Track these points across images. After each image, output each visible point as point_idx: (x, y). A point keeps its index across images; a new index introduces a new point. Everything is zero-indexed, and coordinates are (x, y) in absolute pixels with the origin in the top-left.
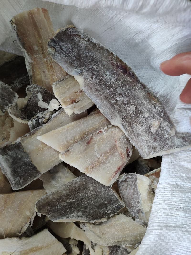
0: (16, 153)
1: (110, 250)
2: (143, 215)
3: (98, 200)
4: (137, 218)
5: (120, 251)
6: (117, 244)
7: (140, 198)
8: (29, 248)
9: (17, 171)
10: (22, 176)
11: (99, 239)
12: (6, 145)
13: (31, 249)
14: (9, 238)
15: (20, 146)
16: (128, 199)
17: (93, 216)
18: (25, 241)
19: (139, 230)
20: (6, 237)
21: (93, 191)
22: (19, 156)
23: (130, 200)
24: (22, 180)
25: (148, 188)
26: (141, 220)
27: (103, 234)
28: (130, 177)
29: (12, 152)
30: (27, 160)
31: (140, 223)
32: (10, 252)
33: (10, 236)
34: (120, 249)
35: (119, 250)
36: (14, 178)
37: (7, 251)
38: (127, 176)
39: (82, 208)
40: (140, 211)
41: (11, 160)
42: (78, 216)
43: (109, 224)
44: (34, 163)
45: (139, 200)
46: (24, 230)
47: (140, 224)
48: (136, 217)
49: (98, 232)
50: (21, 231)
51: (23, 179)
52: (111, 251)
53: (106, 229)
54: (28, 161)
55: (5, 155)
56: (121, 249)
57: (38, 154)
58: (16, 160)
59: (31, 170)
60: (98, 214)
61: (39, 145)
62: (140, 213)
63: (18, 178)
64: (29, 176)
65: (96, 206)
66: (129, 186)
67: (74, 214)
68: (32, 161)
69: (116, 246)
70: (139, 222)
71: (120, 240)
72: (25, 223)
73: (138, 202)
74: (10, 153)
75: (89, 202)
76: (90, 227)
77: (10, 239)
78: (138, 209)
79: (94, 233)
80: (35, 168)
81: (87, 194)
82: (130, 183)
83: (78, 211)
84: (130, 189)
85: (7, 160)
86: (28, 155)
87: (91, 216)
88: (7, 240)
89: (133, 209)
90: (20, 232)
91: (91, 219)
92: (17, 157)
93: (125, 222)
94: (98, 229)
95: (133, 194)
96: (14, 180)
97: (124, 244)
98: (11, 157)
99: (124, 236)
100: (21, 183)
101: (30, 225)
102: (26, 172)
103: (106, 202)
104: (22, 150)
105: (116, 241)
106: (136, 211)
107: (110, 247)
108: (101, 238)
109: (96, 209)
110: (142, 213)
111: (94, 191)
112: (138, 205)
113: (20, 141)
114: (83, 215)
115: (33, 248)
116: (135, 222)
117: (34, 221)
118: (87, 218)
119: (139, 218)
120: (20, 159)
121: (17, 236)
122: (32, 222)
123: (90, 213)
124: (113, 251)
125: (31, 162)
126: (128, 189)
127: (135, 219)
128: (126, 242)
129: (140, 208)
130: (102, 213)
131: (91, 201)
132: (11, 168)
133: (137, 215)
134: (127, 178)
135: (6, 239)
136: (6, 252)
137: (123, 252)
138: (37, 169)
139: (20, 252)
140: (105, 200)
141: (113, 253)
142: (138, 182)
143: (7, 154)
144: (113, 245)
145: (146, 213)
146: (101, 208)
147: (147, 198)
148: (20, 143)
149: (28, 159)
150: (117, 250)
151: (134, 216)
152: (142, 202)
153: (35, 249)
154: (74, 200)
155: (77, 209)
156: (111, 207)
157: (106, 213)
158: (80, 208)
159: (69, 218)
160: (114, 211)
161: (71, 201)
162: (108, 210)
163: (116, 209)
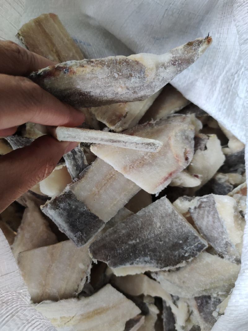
0: (69, 204)
1: (197, 303)
2: (232, 249)
3: (169, 239)
4: (226, 254)
5: (212, 303)
6: (205, 294)
7: (225, 226)
8: (92, 309)
9: (76, 225)
10: (83, 229)
11: (180, 290)
12: (55, 198)
13: (94, 311)
14: (65, 300)
15: (71, 194)
16: (208, 230)
17: (165, 261)
18: (84, 301)
19: (232, 270)
20: (61, 299)
21: (161, 228)
22: (74, 207)
23: (211, 231)
24: (85, 235)
25: (233, 211)
26: (231, 256)
27: (184, 282)
28: (205, 200)
29: (63, 204)
30: (84, 210)
31: (231, 260)
32: (70, 317)
33: (66, 296)
34: (211, 300)
35: (209, 302)
36: (75, 234)
37: (65, 315)
38: (201, 200)
39: (149, 251)
40: (227, 244)
41: (65, 214)
42: (145, 261)
43: (188, 268)
44: (93, 211)
45: (224, 230)
46: (81, 288)
47: (232, 262)
48: (224, 254)
49: (177, 281)
50: (77, 289)
51: (84, 233)
52: (199, 304)
53: (187, 275)
54: (86, 210)
55: (57, 209)
56: (213, 299)
57: (95, 200)
58: (71, 212)
59: (91, 220)
60: (172, 258)
61: (94, 189)
62: (229, 247)
63: (79, 233)
64: (91, 228)
65: (167, 248)
66: (206, 213)
67: (140, 259)
68: (89, 210)
69: (205, 297)
70: (229, 259)
71: (208, 287)
72: (81, 279)
73: (223, 233)
74: (62, 205)
75: (158, 242)
76: (164, 275)
77: (67, 300)
78: (224, 242)
79: (171, 282)
80: (95, 217)
82: (207, 208)
83: (145, 255)
84: (208, 217)
85: (60, 215)
86: (83, 203)
87: (163, 261)
88: (63, 302)
89: (217, 243)
90: (76, 291)
91: (163, 265)
92: (71, 208)
93: (210, 262)
94: (175, 277)
95: (214, 222)
96: (75, 236)
97: (214, 292)
98: (64, 209)
99: (213, 281)
100: (84, 238)
101: (87, 280)
102: (86, 224)
103: (181, 242)
104: (75, 199)
105: (203, 289)
106: (222, 245)
107: (196, 299)
108: (181, 287)
109: (169, 251)
110: (231, 246)
111: (163, 228)
112: (224, 237)
113: (70, 188)
114: (152, 260)
115: (96, 310)
116: (224, 260)
117: (91, 275)
118: (158, 263)
119: (229, 254)
120: (75, 210)
121: (74, 297)
122: (89, 277)
123: (160, 256)
124: (202, 303)
125: (89, 212)
126: (206, 217)
127: (223, 255)
128: (217, 289)
129: (227, 240)
130: (177, 256)
131: (161, 241)
132: (68, 222)
133: (224, 249)
134: (202, 202)
135: (61, 301)
136: (65, 317)
137: (215, 303)
138: (98, 218)
139: (82, 315)
140: (179, 239)
141: (202, 306)
142: (217, 205)
143: (59, 207)
144: (200, 295)
145: (237, 245)
146: (175, 250)
147: (233, 225)
148: (70, 192)
149: (84, 208)
150: (207, 302)
151: (221, 252)
152: (228, 231)
153: (99, 311)
154: (138, 241)
155: (143, 253)
156: (188, 248)
157: (183, 256)
158: (147, 250)
159: (134, 264)
160: (193, 253)
161: (134, 241)
162: (185, 251)
163: (197, 250)
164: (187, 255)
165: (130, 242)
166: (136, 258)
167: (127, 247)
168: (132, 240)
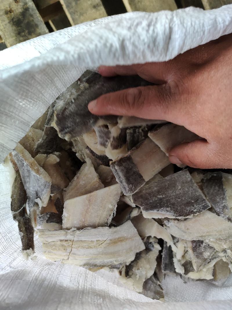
2: (227, 210)
4: (222, 214)
5: (203, 246)
6: (201, 239)
7: (226, 195)
8: (117, 237)
10: (133, 183)
11: (184, 234)
15: (130, 158)
17: (180, 213)
21: (181, 190)
22: (130, 167)
24: (133, 187)
26: (225, 215)
27: (188, 229)
28: (215, 175)
34: (203, 244)
35: (201, 245)
36: (128, 185)
38: (212, 174)
40: (225, 207)
42: (167, 210)
43: (193, 220)
44: (141, 173)
45: (225, 197)
47: (225, 219)
49: (183, 227)
52: (194, 246)
53: (191, 224)
58: (128, 170)
60: (184, 211)
62: (225, 209)
64: (138, 184)
65: (183, 204)
67: (164, 208)
70: (223, 217)
71: (204, 235)
73: (223, 199)
75: (177, 199)
78: (223, 205)
79: (178, 228)
81: (175, 193)
83: (167, 207)
86: (136, 166)
87: (178, 212)
88: (100, 229)
89: (218, 205)
91: (178, 215)
94: (182, 225)
95: (219, 191)
96: (128, 187)
97: (207, 239)
99: (209, 231)
103: (193, 201)
104: (132, 162)
106: (221, 207)
107: (193, 242)
108: (185, 232)
109: (183, 206)
110: (227, 208)
112: (223, 201)
113: (130, 154)
114: (172, 210)
115: (120, 238)
116: (220, 217)
118: (175, 213)
119: (224, 213)
120: (131, 169)
123: (177, 209)
124: (196, 246)
125: (138, 172)
127: (220, 214)
128: (210, 237)
129: (225, 204)
130: (189, 210)
131: (179, 199)
133: (222, 210)
134: (213, 176)
136: (99, 240)
137: (205, 247)
139: (111, 240)
140: (192, 199)
141: (196, 248)
142: (223, 180)
144: (198, 240)
146: (188, 206)
148: (130, 156)
151: (219, 212)
152: (227, 198)
154: (164, 196)
155: (166, 205)
156: (197, 206)
157: (192, 211)
158: (169, 204)
159: (159, 211)
160: (200, 210)
161: (161, 196)
162: (194, 208)
163: (202, 209)
164: (195, 211)
165: (159, 197)
166: (161, 207)
167: (156, 199)
168: (160, 195)
